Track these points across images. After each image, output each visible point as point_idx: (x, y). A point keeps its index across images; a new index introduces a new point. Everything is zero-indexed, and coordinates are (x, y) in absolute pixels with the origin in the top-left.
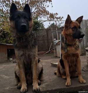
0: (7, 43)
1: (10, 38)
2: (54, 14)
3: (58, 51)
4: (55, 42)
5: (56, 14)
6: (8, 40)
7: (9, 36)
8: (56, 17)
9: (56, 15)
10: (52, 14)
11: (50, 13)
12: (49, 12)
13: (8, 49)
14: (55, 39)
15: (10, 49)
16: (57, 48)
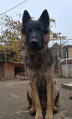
0: (14, 62)
1: (17, 57)
2: (57, 34)
3: (64, 70)
4: (61, 61)
5: (59, 33)
6: (15, 59)
7: (16, 55)
8: (59, 37)
9: (59, 35)
10: (56, 34)
11: (54, 33)
12: (52, 32)
13: (15, 67)
14: (60, 58)
15: (16, 67)
16: (63, 68)
